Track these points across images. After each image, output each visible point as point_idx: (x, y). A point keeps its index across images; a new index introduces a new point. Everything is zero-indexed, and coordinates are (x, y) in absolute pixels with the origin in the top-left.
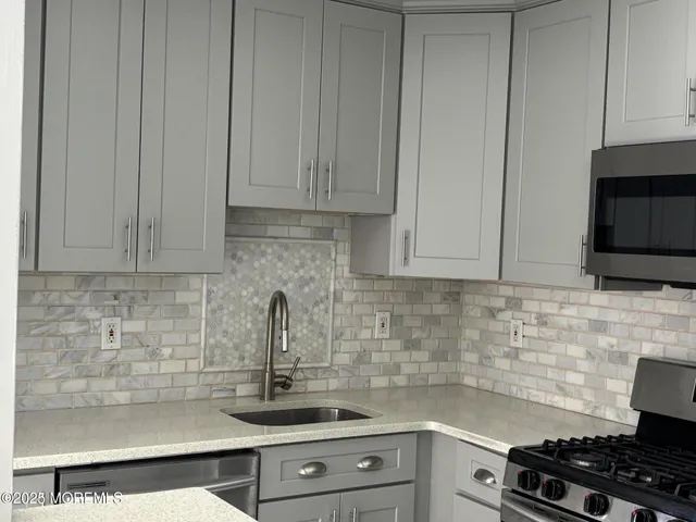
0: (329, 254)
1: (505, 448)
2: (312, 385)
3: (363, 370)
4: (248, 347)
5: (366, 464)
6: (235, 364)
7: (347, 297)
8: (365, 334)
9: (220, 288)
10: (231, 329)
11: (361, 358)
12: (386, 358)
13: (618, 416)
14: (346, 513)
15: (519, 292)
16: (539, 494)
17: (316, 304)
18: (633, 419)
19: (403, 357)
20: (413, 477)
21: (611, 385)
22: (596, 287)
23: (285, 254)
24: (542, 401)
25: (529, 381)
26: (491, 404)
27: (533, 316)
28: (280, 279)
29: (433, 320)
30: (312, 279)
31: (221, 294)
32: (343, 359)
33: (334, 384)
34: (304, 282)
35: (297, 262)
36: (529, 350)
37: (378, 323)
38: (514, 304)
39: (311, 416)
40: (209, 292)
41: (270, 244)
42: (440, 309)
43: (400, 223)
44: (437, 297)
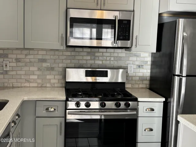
21: (49, 77)
27: (14, 59)
36: (13, 71)
38: (4, 56)
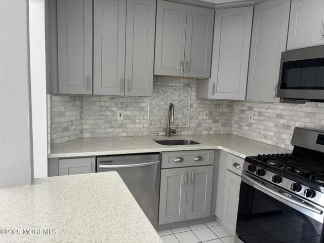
0: (189, 93)
1: (244, 157)
2: (183, 133)
3: (199, 129)
4: (162, 121)
5: (197, 159)
6: (158, 126)
7: (195, 106)
8: (200, 118)
9: (154, 102)
10: (157, 115)
11: (199, 125)
12: (207, 125)
13: (286, 147)
14: (190, 174)
15: (252, 105)
16: (255, 173)
17: (185, 108)
18: (292, 148)
19: (213, 125)
20: (213, 163)
21: (284, 136)
22: (280, 102)
23: (175, 92)
24: (259, 140)
25: (254, 134)
26: (241, 141)
27: (257, 112)
28: (173, 100)
29: (223, 114)
30: (183, 100)
31: (154, 104)
32: (193, 125)
33: (190, 133)
34: (180, 101)
35: (178, 94)
36: (255, 124)
37: (205, 114)
38: (251, 109)
39: (181, 143)
40: (150, 104)
41: (170, 88)
42: (226, 110)
43: (212, 81)
44: (225, 106)
